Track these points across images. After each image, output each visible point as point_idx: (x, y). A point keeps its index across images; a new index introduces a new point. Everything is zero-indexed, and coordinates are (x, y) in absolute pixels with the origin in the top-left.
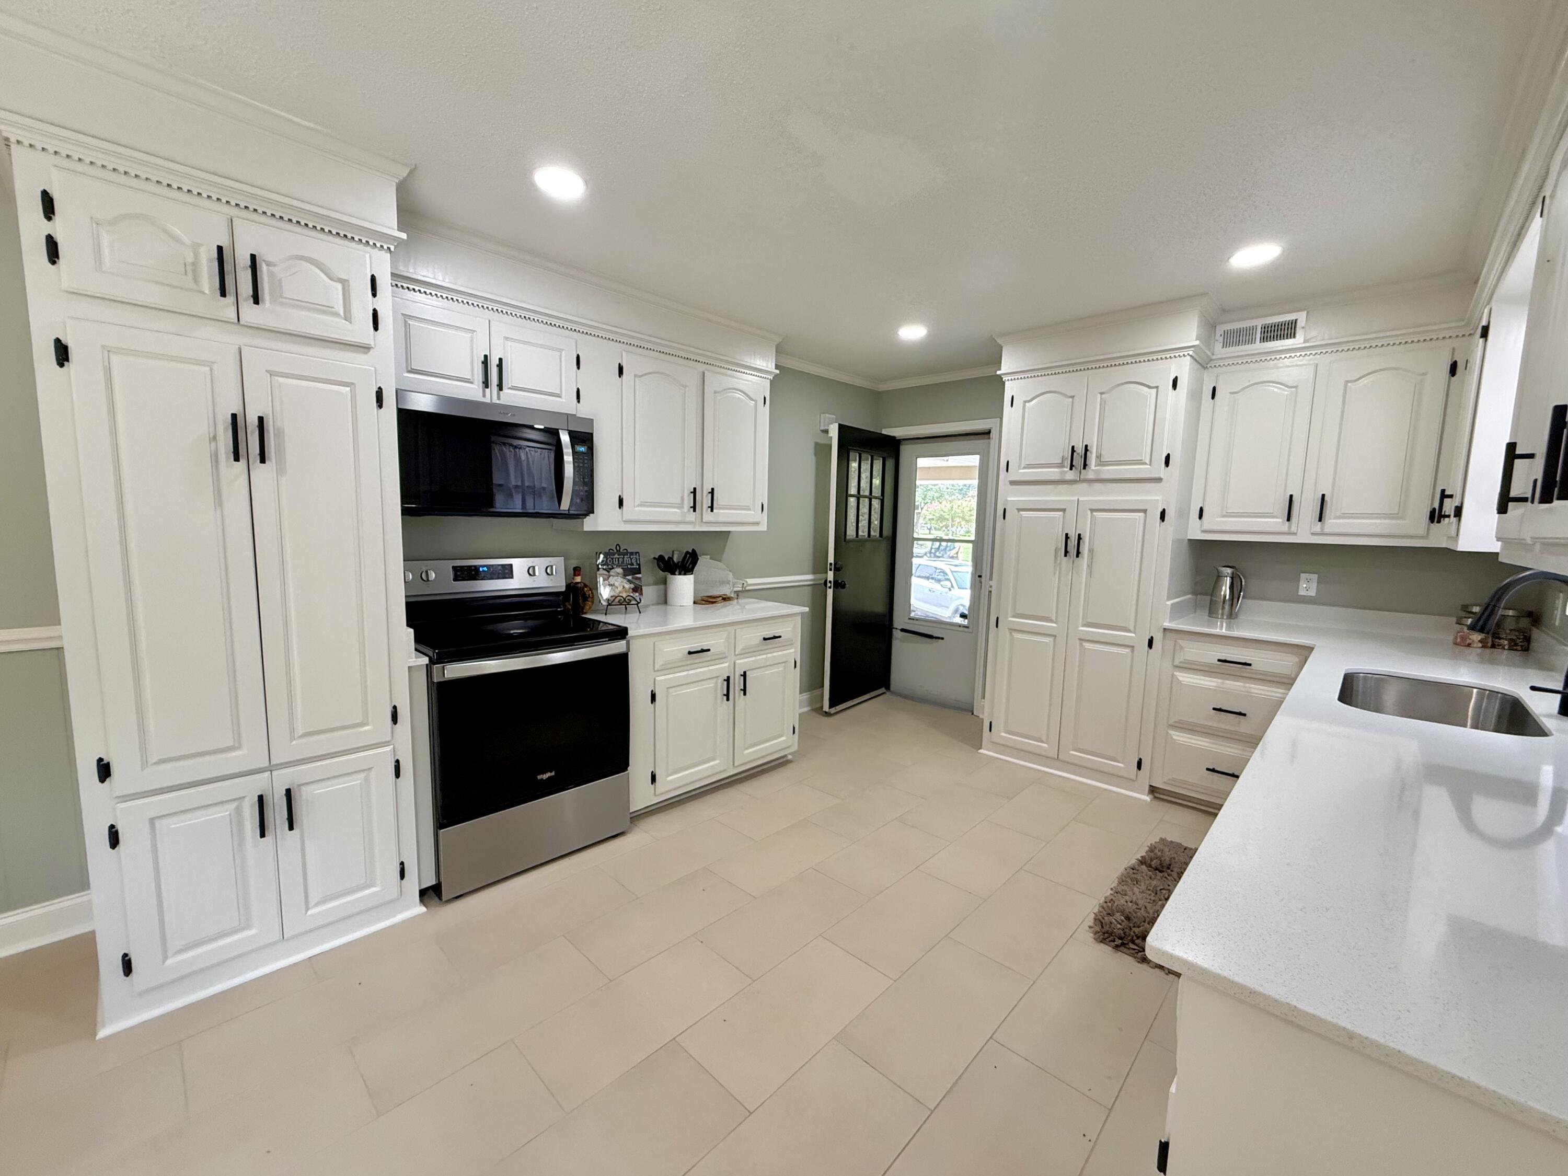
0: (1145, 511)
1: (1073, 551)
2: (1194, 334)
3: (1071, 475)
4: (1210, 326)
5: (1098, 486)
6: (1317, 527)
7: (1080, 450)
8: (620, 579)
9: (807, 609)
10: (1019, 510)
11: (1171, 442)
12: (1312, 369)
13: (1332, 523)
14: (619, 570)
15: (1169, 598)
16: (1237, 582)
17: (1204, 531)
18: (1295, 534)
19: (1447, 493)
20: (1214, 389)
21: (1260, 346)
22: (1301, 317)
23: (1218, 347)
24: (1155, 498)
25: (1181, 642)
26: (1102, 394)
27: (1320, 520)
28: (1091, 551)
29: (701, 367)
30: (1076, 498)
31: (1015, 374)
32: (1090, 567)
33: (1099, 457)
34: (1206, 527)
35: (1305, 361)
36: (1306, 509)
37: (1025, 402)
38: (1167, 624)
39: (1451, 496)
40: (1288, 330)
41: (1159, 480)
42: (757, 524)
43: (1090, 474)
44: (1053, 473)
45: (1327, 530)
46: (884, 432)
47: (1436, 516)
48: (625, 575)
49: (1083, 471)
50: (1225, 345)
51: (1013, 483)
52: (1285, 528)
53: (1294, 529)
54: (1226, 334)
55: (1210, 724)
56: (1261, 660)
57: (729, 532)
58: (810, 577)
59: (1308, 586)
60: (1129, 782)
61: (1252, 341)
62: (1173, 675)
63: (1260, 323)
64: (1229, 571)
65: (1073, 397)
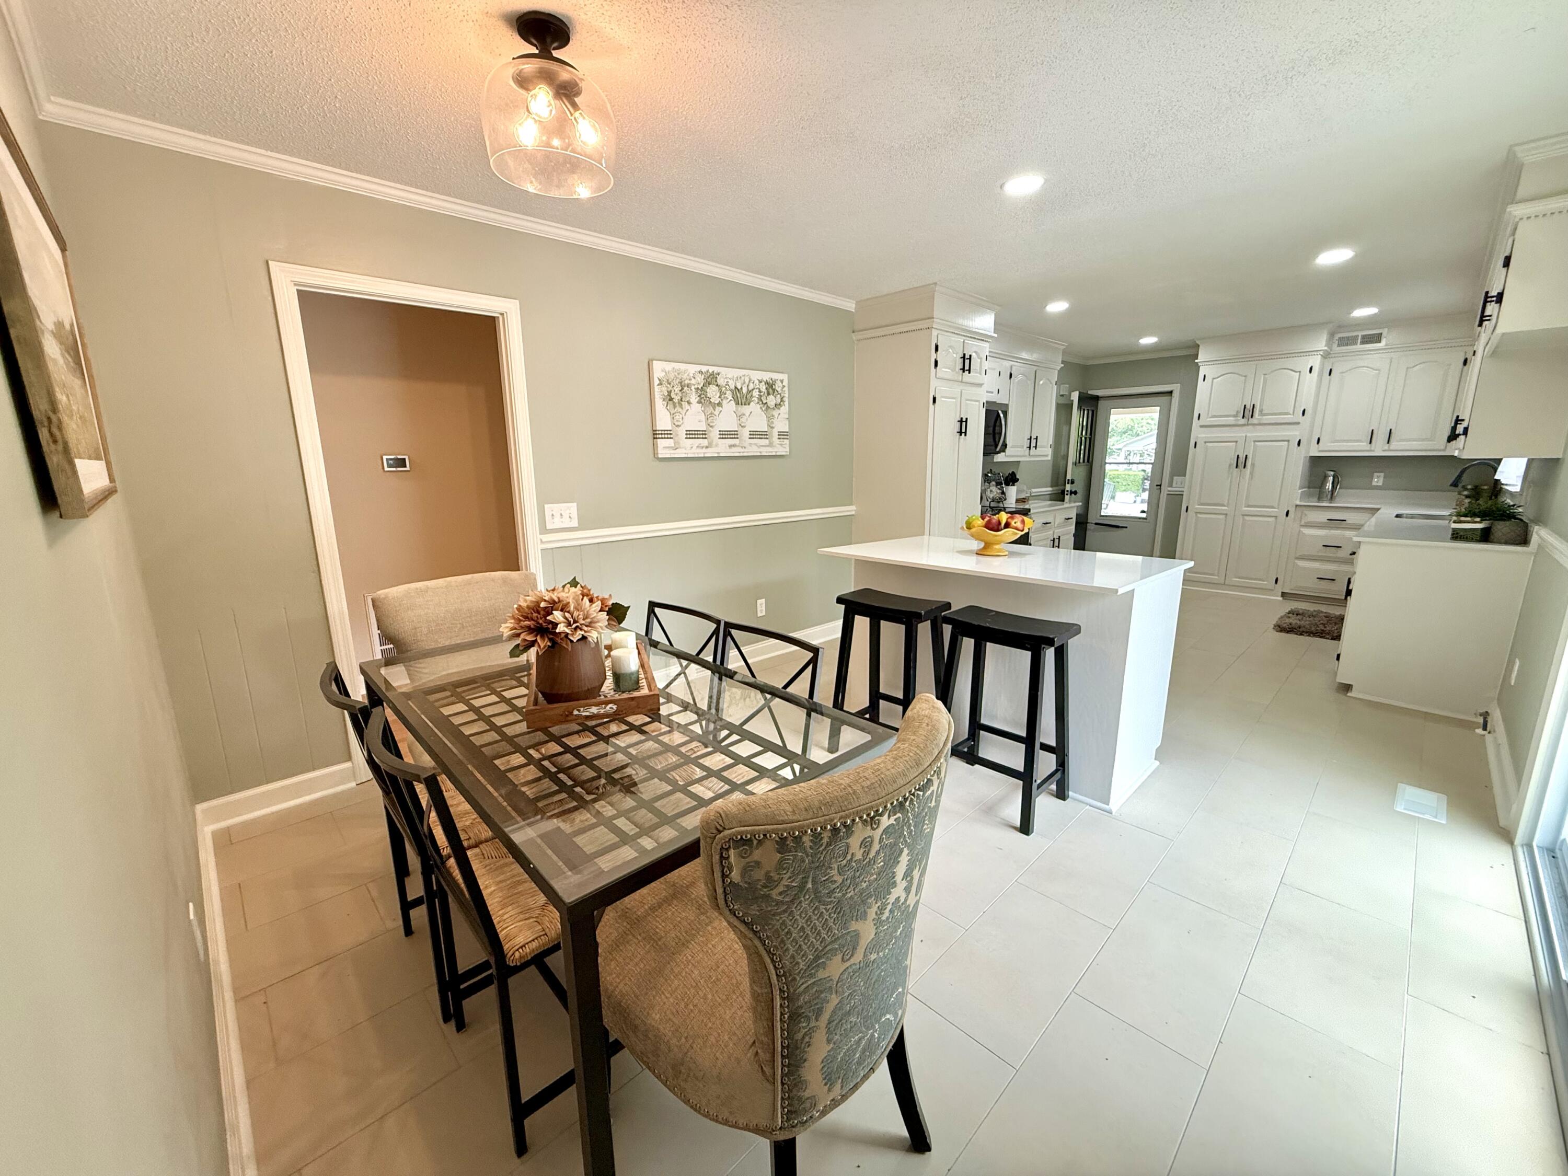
0: (1288, 441)
1: (1241, 465)
2: (1324, 343)
3: (1243, 421)
4: (1332, 335)
5: (1259, 427)
6: (1386, 447)
7: (1249, 407)
8: (994, 487)
9: (1080, 504)
10: (1205, 442)
11: (1306, 401)
12: (1388, 361)
13: (1394, 444)
14: (994, 483)
15: (1300, 489)
16: (1336, 480)
17: (1320, 451)
18: (1373, 451)
19: (1460, 418)
20: (1331, 370)
21: (1359, 347)
22: (1385, 332)
23: (1335, 346)
24: (1294, 433)
25: (1305, 512)
26: (1265, 375)
27: (1388, 443)
28: (1253, 465)
29: (1035, 368)
30: (1244, 435)
31: (1207, 362)
32: (1251, 473)
33: (1261, 411)
34: (1320, 449)
35: (1384, 356)
36: (1380, 438)
37: (1214, 379)
38: (1298, 503)
39: (1463, 420)
40: (1377, 338)
41: (1298, 423)
42: (1047, 456)
43: (1254, 421)
44: (1231, 420)
45: (1392, 448)
46: (1090, 392)
47: (1453, 437)
48: (997, 486)
49: (1250, 419)
50: (1339, 345)
51: (1202, 426)
52: (1368, 448)
53: (1372, 449)
54: (1340, 339)
55: (1320, 554)
56: (1351, 517)
57: (1019, 462)
58: (1050, 489)
59: (1378, 480)
60: (1270, 591)
61: (1355, 344)
62: (1300, 531)
63: (1360, 334)
64: (1332, 473)
65: (1245, 376)
